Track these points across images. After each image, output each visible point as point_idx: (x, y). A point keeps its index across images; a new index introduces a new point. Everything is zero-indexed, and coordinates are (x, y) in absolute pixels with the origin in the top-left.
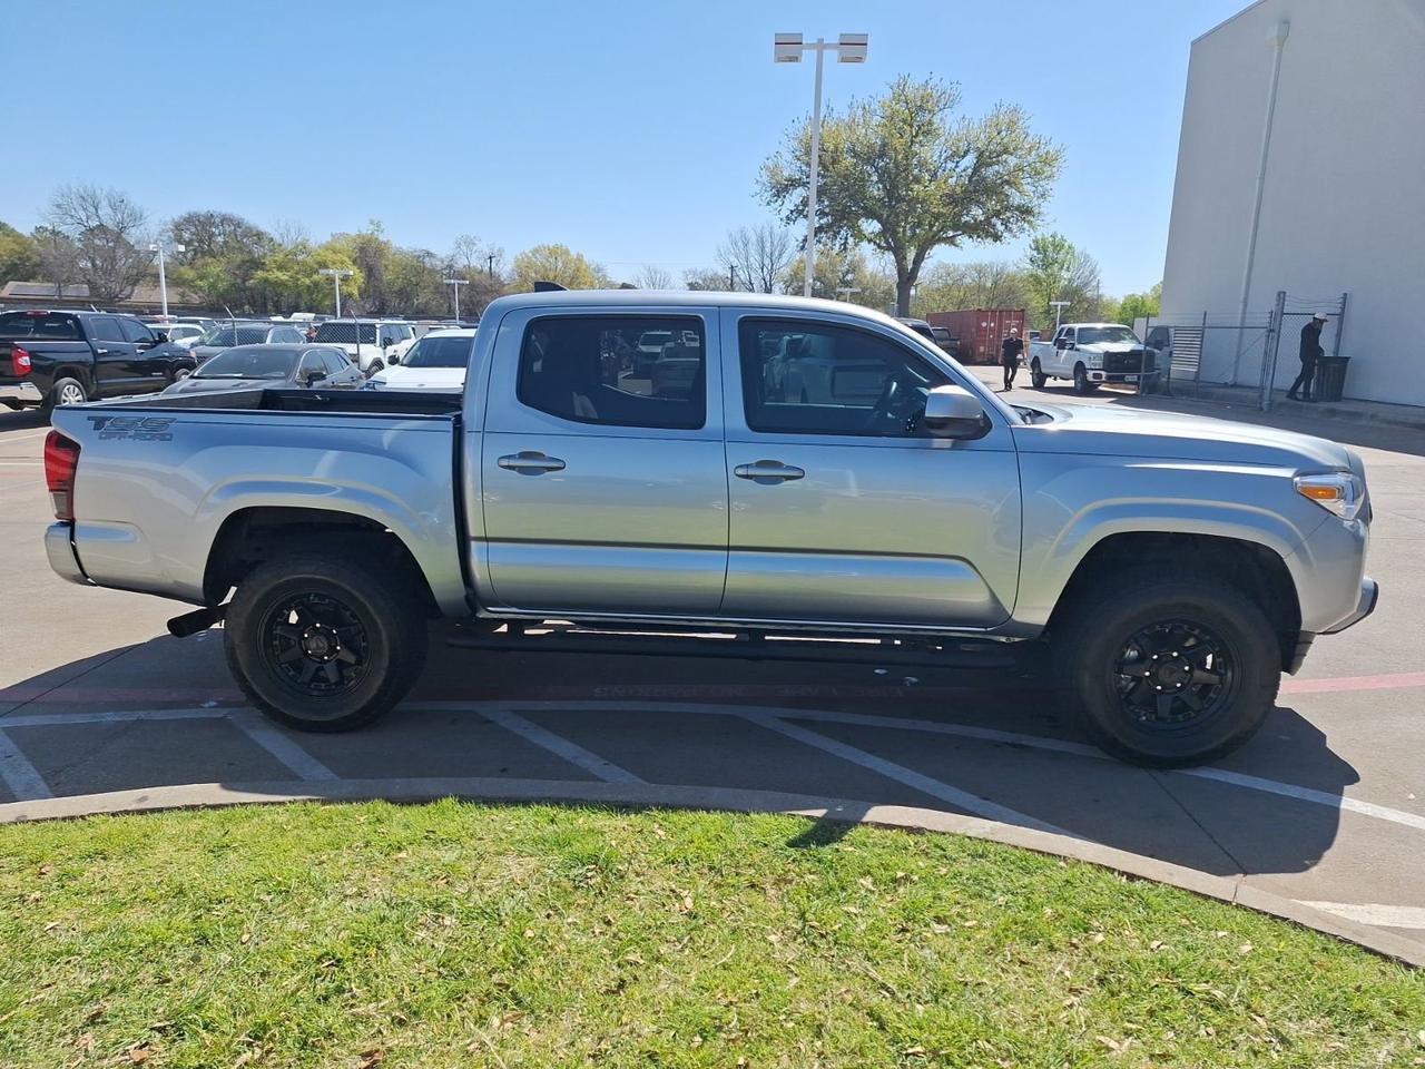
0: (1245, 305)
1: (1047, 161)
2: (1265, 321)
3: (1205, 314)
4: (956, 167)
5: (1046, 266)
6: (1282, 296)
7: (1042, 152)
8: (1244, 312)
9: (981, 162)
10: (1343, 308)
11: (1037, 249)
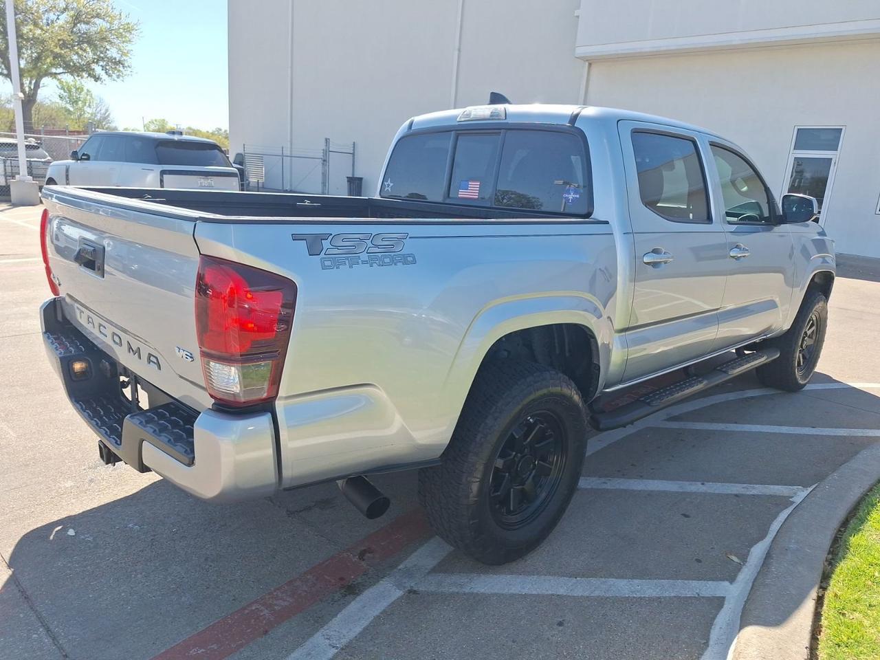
0: (291, 144)
1: (129, 29)
2: (320, 155)
3: (283, 148)
4: (58, 19)
5: (74, 102)
6: (327, 140)
7: (124, 21)
8: (291, 148)
9: (77, 19)
10: (354, 150)
11: (62, 88)
